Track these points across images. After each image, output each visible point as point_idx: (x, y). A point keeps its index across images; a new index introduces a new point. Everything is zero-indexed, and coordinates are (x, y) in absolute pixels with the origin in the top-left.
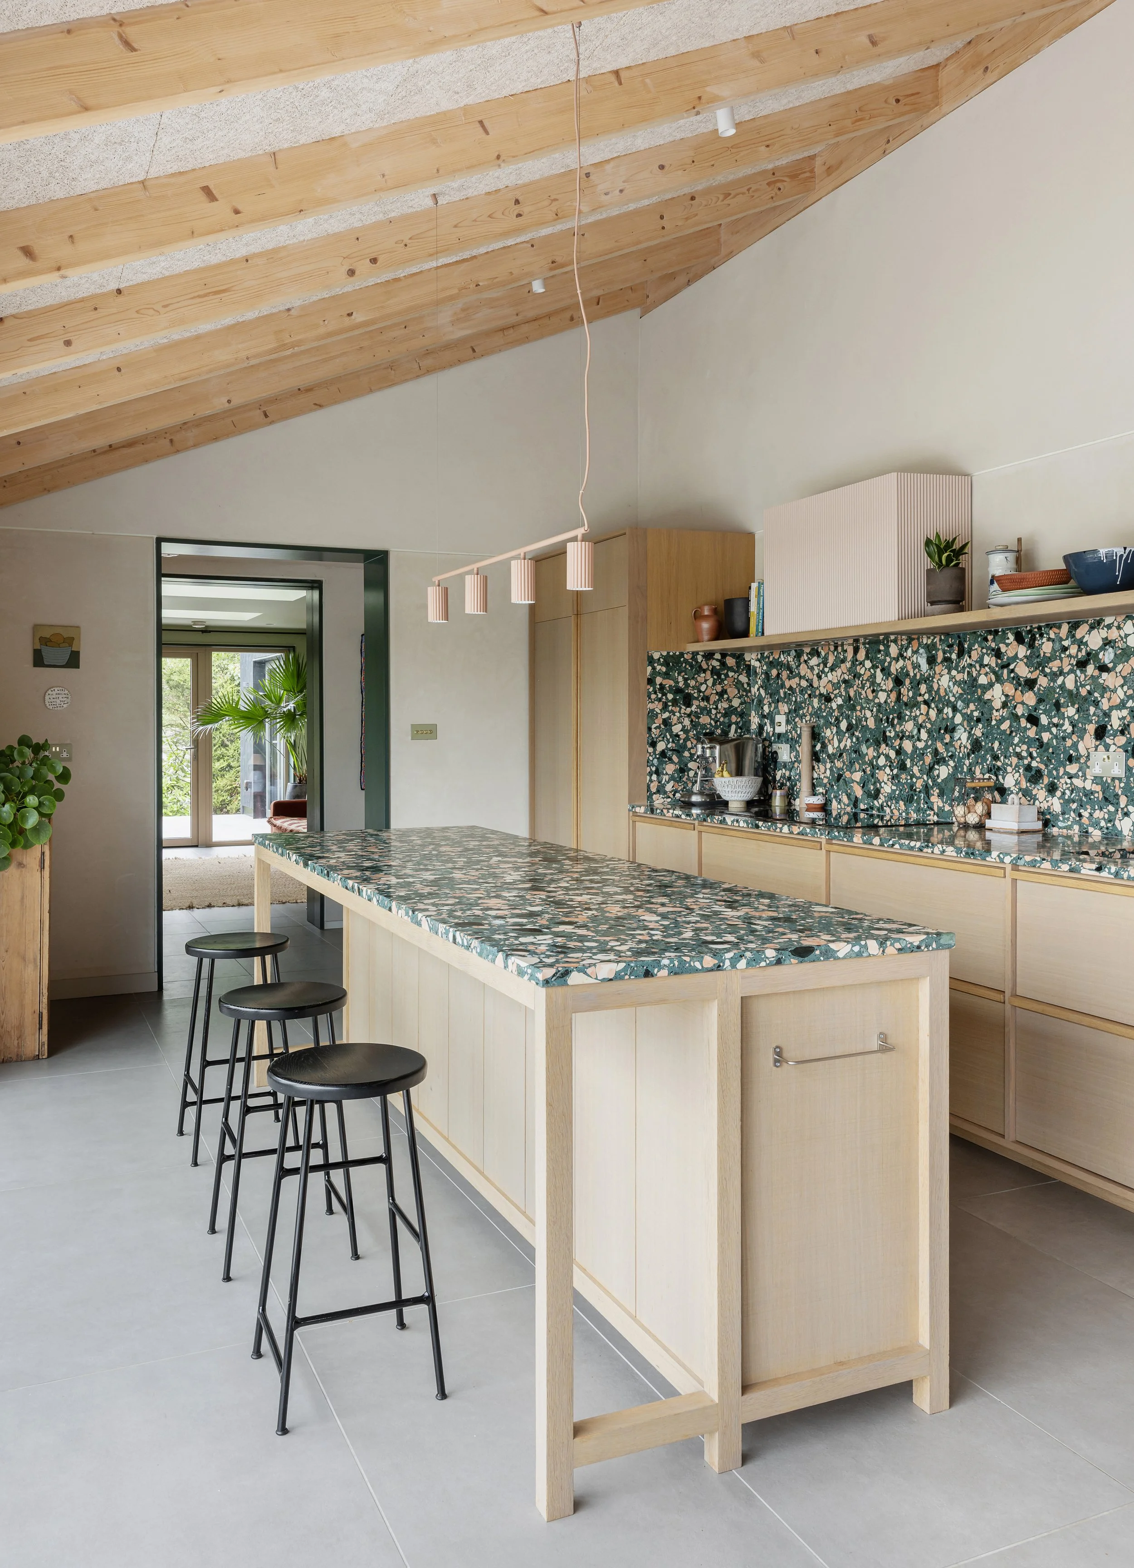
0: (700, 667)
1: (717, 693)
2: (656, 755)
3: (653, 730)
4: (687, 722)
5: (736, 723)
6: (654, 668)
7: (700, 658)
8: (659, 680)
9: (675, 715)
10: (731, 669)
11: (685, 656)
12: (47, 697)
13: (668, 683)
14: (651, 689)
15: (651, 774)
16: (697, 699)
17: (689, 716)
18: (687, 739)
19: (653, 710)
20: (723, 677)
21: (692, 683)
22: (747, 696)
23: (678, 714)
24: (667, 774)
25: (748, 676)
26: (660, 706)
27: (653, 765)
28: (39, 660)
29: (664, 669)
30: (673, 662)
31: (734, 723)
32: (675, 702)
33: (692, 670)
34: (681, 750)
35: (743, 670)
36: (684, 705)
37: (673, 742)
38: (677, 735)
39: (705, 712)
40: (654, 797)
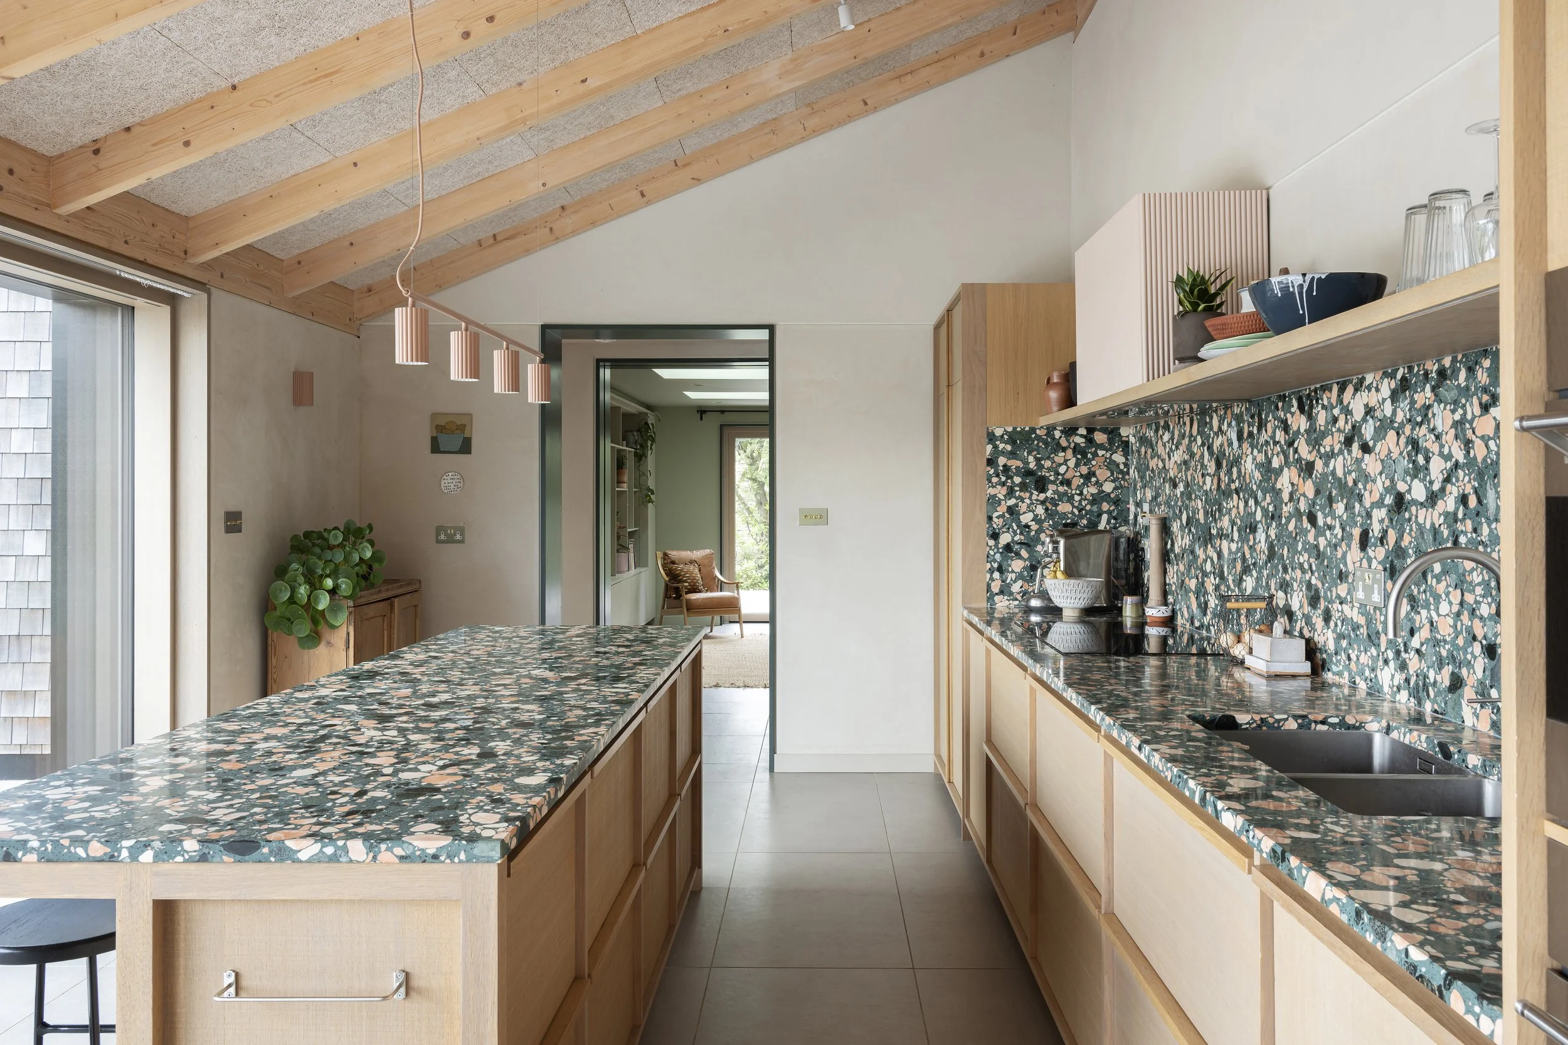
0: (1058, 444)
1: (1081, 476)
2: (998, 549)
3: (995, 520)
4: (1040, 510)
5: (1109, 512)
6: (995, 447)
7: (1057, 434)
8: (1002, 461)
9: (1023, 502)
10: (1101, 446)
11: (1038, 432)
12: (443, 482)
13: (1014, 464)
14: (992, 471)
15: (991, 571)
16: (1053, 482)
17: (1043, 503)
18: (1040, 531)
19: (995, 496)
20: (1089, 456)
21: (1047, 464)
22: (1123, 479)
23: (1028, 501)
24: (1013, 571)
25: (1126, 454)
26: (1004, 491)
27: (995, 561)
28: (436, 448)
29: (1009, 448)
30: (1020, 440)
31: (1105, 512)
32: (1023, 487)
33: (1046, 448)
34: (1032, 544)
35: (1118, 447)
36: (1037, 490)
37: (1021, 533)
38: (1027, 526)
39: (1065, 499)
40: (996, 598)
